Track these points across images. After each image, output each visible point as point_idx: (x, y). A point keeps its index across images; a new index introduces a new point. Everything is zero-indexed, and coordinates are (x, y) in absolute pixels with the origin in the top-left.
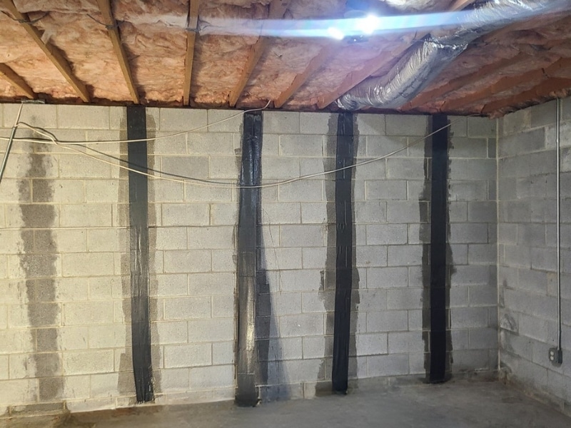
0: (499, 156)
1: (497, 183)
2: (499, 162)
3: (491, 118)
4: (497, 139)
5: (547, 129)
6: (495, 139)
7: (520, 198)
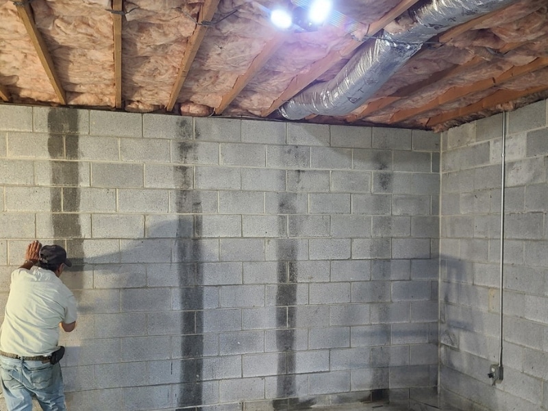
0: (443, 171)
1: (441, 197)
2: (443, 177)
3: (436, 131)
4: (441, 154)
5: (491, 144)
6: (439, 154)
7: (462, 213)
